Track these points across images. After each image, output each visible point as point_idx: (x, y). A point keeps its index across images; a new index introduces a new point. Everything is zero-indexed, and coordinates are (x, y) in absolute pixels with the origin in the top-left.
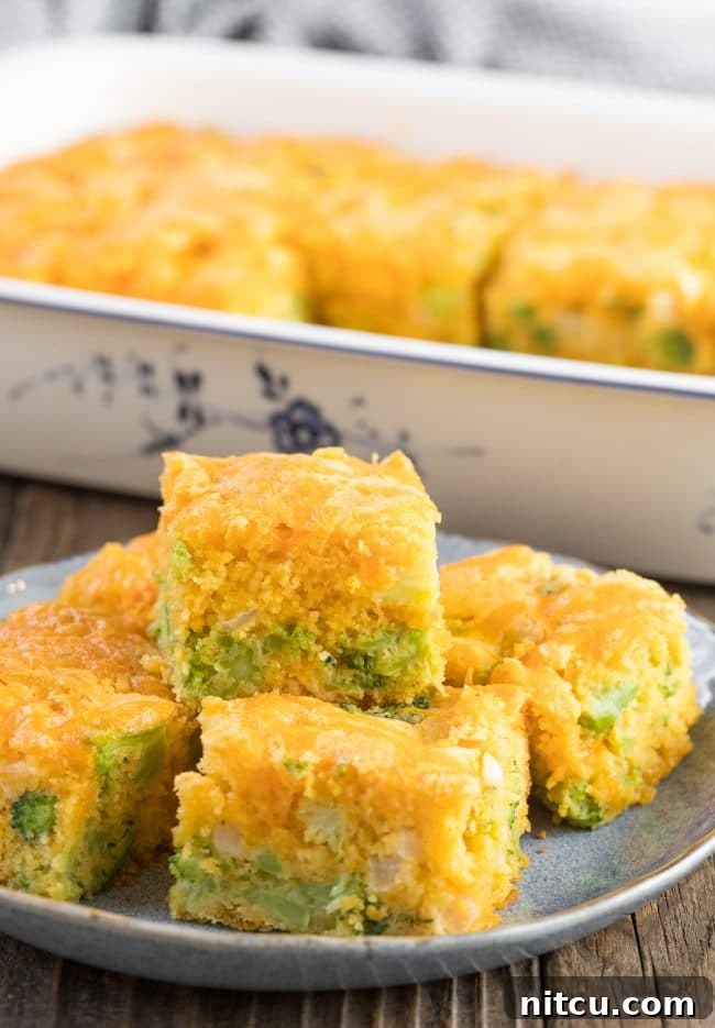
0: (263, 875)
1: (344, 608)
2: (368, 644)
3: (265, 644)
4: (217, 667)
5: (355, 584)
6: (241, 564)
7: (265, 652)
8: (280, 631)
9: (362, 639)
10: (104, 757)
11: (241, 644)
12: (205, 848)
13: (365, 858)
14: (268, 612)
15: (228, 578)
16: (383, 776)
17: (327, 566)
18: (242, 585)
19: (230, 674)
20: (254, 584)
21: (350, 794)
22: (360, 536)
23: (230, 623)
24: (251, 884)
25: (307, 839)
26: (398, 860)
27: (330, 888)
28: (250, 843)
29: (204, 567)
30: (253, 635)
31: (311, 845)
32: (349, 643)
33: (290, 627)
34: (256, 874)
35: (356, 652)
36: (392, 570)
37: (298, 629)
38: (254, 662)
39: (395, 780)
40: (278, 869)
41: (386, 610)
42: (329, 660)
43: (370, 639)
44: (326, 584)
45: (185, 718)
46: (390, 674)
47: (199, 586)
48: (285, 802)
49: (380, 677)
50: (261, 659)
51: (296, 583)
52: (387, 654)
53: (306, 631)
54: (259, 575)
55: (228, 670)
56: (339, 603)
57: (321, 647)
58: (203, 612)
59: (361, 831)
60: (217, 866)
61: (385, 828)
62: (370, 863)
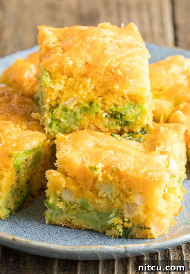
0: (82, 208)
1: (112, 96)
2: (122, 109)
3: (81, 110)
4: (62, 120)
5: (117, 87)
6: (70, 79)
7: (81, 113)
8: (87, 105)
9: (119, 107)
10: (17, 161)
11: (71, 111)
12: (59, 198)
13: (123, 204)
14: (82, 98)
15: (65, 85)
16: (130, 173)
17: (105, 80)
18: (71, 88)
19: (67, 122)
20: (76, 87)
21: (117, 180)
22: (118, 67)
23: (67, 103)
24: (77, 211)
25: (99, 196)
26: (136, 205)
27: (109, 214)
28: (76, 196)
29: (55, 81)
30: (76, 107)
31: (101, 198)
32: (114, 109)
33: (91, 103)
34: (79, 208)
35: (117, 113)
36: (131, 81)
37: (94, 104)
38: (77, 118)
39: (135, 175)
40: (88, 206)
41: (129, 96)
42: (106, 116)
43: (123, 108)
44: (105, 86)
45: (49, 140)
46: (131, 121)
47: (54, 89)
48: (91, 182)
49: (127, 122)
50: (79, 116)
51: (93, 87)
52: (130, 113)
53: (97, 105)
54: (77, 83)
55: (66, 121)
56: (110, 94)
57: (103, 111)
58: (55, 98)
59: (121, 193)
60: (64, 205)
61: (131, 193)
62: (125, 206)
